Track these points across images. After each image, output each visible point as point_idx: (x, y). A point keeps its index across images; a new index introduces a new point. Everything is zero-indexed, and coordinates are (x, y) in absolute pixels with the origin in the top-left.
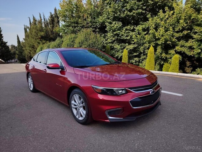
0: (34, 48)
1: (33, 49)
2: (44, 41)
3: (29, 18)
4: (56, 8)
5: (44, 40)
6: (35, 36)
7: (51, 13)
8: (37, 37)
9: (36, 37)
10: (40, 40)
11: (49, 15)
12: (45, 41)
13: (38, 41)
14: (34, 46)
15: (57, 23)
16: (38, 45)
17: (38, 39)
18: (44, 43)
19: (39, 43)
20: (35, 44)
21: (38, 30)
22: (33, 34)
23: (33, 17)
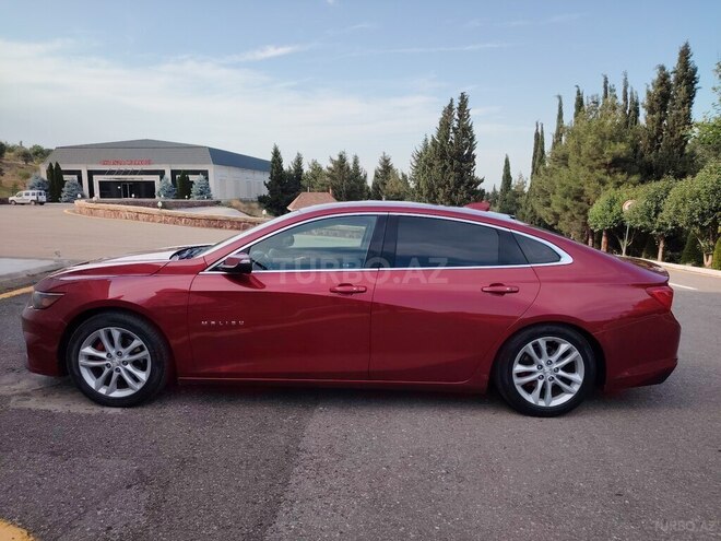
0: (582, 201)
1: (575, 202)
2: (619, 177)
3: (560, 97)
4: (687, 46)
5: (623, 172)
6: (590, 155)
7: (662, 68)
8: (598, 162)
9: (594, 160)
10: (604, 171)
11: (655, 76)
12: (624, 176)
13: (600, 173)
14: (582, 192)
15: (684, 104)
16: (597, 189)
17: (598, 168)
18: (619, 184)
19: (603, 183)
20: (586, 187)
21: (603, 138)
22: (583, 152)
23: (578, 92)
